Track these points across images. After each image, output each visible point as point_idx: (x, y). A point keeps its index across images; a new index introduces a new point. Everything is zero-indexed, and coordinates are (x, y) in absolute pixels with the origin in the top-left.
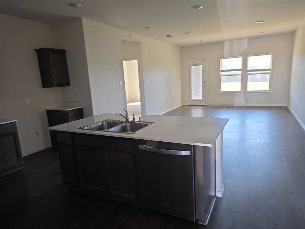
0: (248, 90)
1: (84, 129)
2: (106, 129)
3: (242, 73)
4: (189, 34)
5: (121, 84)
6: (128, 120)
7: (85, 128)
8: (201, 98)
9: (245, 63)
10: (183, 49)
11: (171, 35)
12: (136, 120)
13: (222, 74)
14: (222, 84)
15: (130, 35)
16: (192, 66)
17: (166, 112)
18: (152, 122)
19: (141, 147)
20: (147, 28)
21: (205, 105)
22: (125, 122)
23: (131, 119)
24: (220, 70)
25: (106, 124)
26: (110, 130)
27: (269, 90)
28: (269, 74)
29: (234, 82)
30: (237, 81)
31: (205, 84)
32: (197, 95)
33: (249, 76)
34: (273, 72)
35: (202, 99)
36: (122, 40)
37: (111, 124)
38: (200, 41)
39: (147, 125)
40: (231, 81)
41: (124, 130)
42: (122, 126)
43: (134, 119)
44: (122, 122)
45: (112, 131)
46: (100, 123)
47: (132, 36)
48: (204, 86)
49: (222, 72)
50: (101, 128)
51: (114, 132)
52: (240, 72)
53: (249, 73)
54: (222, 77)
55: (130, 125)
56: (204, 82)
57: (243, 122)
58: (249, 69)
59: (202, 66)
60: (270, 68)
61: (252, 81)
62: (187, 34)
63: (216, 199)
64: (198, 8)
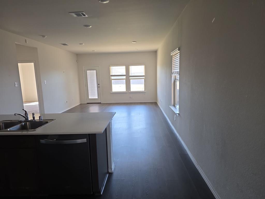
0: (131, 91)
2: (3, 129)
3: (126, 77)
4: (82, 45)
5: (16, 86)
6: (28, 119)
9: (127, 70)
10: (79, 56)
11: (66, 44)
12: (36, 119)
13: (112, 78)
14: (113, 85)
15: (26, 40)
16: (87, 71)
17: (65, 110)
18: (53, 120)
19: (42, 141)
20: (44, 36)
21: (101, 103)
22: (24, 121)
23: (30, 118)
24: (110, 75)
25: (3, 124)
26: (9, 130)
28: (144, 79)
29: (121, 84)
30: (123, 83)
31: (99, 86)
32: (93, 95)
33: (131, 80)
34: (146, 78)
35: (97, 98)
36: (16, 44)
37: (8, 124)
38: (93, 51)
39: (47, 122)
40: (119, 84)
41: (24, 128)
42: (22, 125)
43: (34, 118)
44: (21, 122)
45: (11, 130)
47: (27, 41)
48: (98, 87)
51: (13, 131)
52: (124, 77)
53: (131, 78)
54: (112, 80)
55: (30, 124)
56: (99, 84)
59: (95, 71)
60: (144, 75)
61: (133, 84)
62: (80, 45)
63: (109, 174)
64: (88, 27)
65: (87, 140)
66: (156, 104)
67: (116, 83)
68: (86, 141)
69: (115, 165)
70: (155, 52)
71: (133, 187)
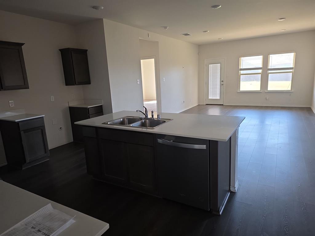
0: (268, 89)
1: (107, 124)
2: (126, 125)
3: (263, 71)
4: (207, 32)
5: (138, 83)
6: (147, 116)
7: (109, 123)
8: (218, 97)
9: (266, 62)
10: (200, 47)
11: (188, 34)
12: (154, 117)
13: (241, 73)
14: (241, 82)
15: (148, 34)
16: (210, 65)
17: (183, 111)
18: (170, 119)
19: (160, 141)
20: (165, 28)
21: (223, 105)
22: (144, 119)
23: (150, 116)
24: (239, 68)
25: (127, 120)
26: (131, 125)
27: (291, 90)
28: (292, 73)
29: (254, 81)
30: (257, 80)
32: (214, 94)
33: (270, 75)
34: (296, 70)
36: (140, 39)
37: (131, 120)
38: (219, 39)
39: (165, 122)
40: (251, 80)
41: (143, 125)
42: (142, 122)
43: (153, 116)
44: (141, 119)
45: (133, 126)
46: (122, 119)
47: (150, 35)
48: (221, 85)
49: (241, 71)
50: (122, 123)
51: (135, 127)
52: (260, 71)
53: (270, 72)
54: (241, 75)
55: (149, 122)
56: (222, 81)
57: (262, 122)
58: (270, 68)
59: (220, 64)
60: (292, 67)
61: (273, 80)
62: (204, 33)
63: (230, 193)
64: (217, 7)
65: (207, 147)
67: (246, 80)
68: (205, 148)
69: (239, 184)
71: (264, 218)
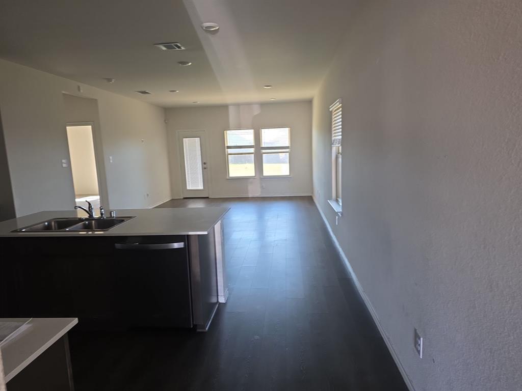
0: (264, 175)
1: (21, 231)
3: (255, 151)
4: (175, 92)
5: (64, 165)
6: (92, 216)
7: (24, 230)
8: (200, 187)
9: (258, 138)
10: (169, 113)
11: (147, 91)
13: (229, 152)
14: (230, 165)
15: (79, 87)
16: (184, 139)
18: (131, 217)
20: (109, 80)
21: (208, 198)
22: (88, 219)
23: (96, 215)
24: (226, 145)
25: (56, 224)
26: (67, 229)
27: (290, 175)
28: (288, 154)
29: (245, 163)
30: (249, 162)
31: (205, 166)
32: (195, 182)
33: (264, 155)
34: (291, 150)
35: (202, 188)
36: (63, 94)
39: (123, 221)
40: (242, 163)
41: (87, 227)
42: (84, 224)
43: (102, 214)
44: (84, 220)
45: (71, 230)
46: (46, 223)
47: (81, 88)
48: (204, 169)
49: (229, 150)
50: (48, 228)
51: (74, 231)
52: (252, 150)
53: (264, 151)
54: (229, 156)
55: (96, 223)
56: (205, 163)
57: (261, 217)
58: (263, 146)
59: (199, 139)
60: (288, 146)
61: (268, 162)
62: (172, 93)
63: (219, 305)
64: (186, 64)
65: (184, 244)
66: (310, 199)
67: (236, 162)
70: (310, 102)
